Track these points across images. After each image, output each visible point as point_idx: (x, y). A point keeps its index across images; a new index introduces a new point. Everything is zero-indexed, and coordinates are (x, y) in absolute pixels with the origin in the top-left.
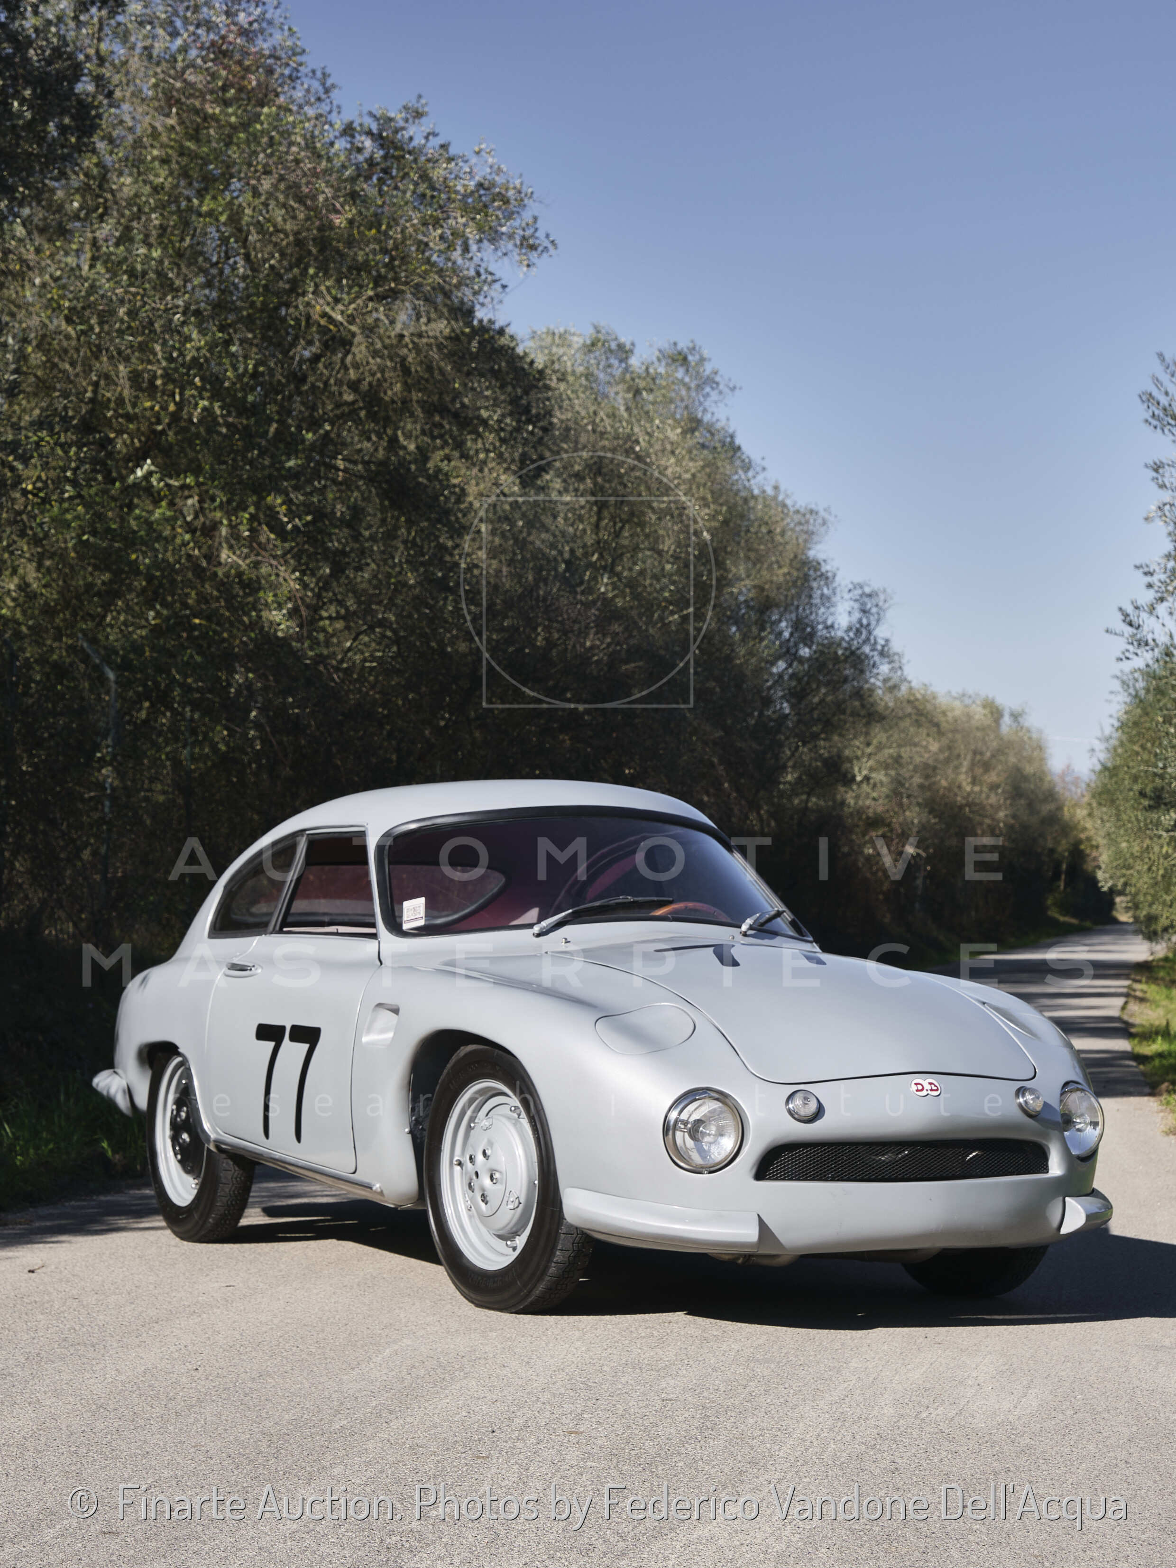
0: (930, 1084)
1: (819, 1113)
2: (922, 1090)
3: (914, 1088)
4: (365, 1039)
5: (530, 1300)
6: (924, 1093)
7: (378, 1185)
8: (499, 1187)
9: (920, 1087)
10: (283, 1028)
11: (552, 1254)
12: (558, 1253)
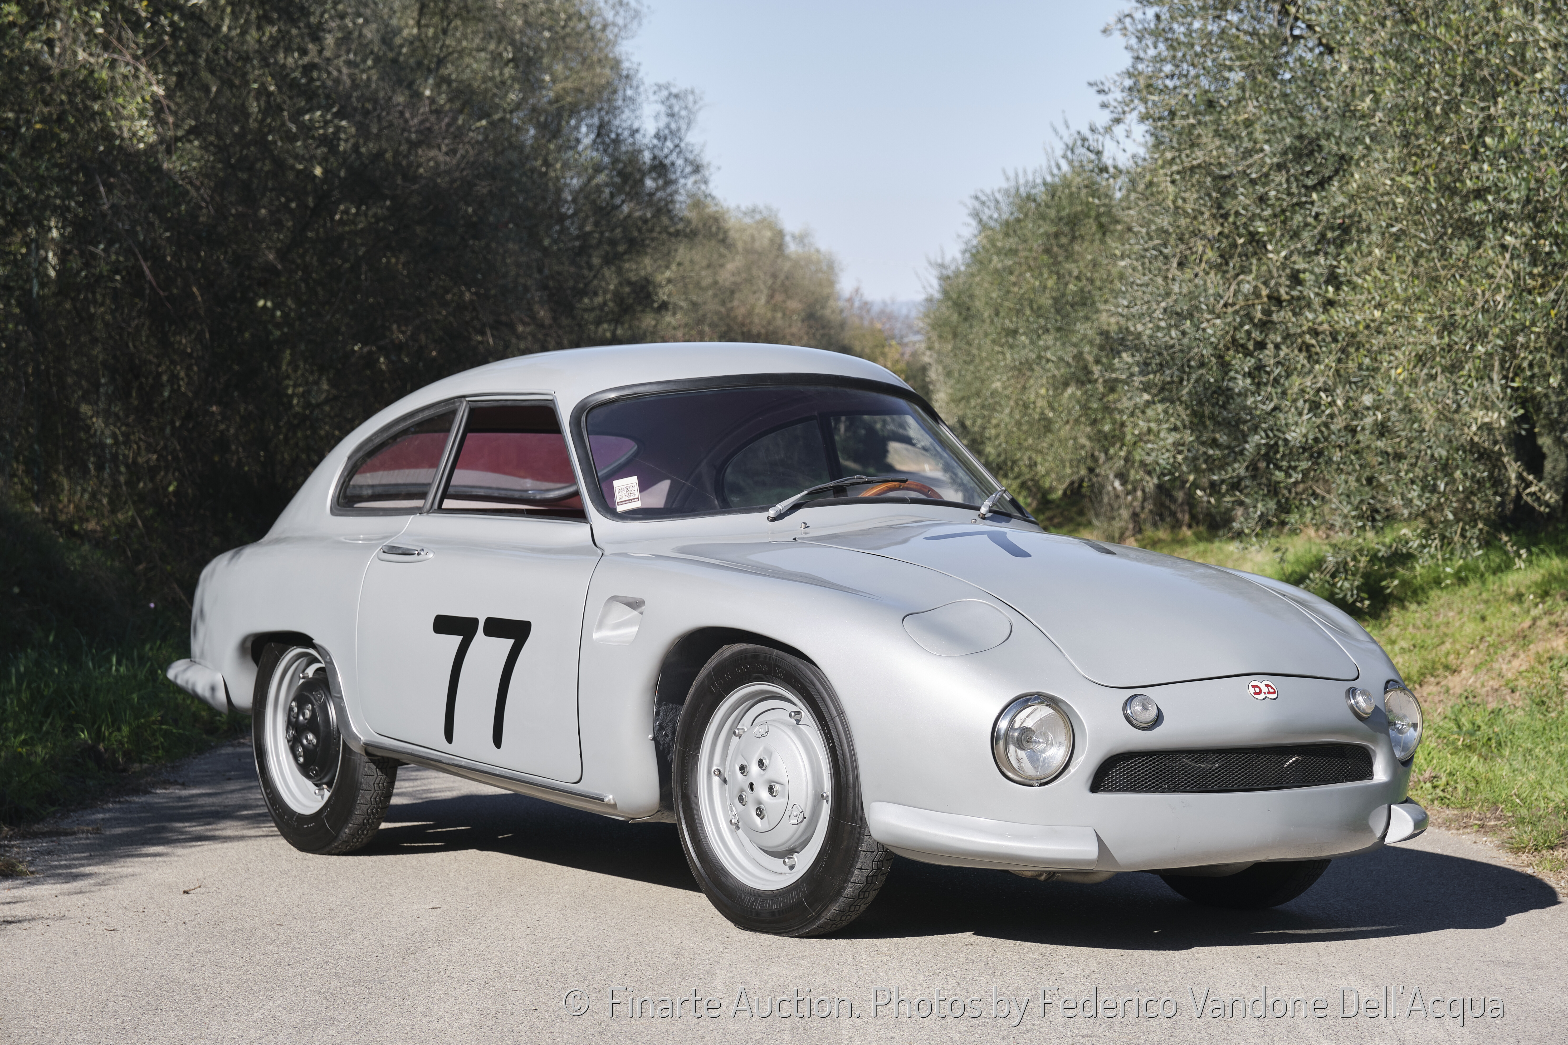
0: (1267, 686)
1: (1159, 719)
2: (1260, 693)
3: (1252, 690)
4: (596, 636)
5: (818, 923)
6: (1262, 696)
7: (611, 797)
8: (780, 801)
9: (1257, 690)
10: (475, 621)
11: (850, 873)
12: (856, 872)
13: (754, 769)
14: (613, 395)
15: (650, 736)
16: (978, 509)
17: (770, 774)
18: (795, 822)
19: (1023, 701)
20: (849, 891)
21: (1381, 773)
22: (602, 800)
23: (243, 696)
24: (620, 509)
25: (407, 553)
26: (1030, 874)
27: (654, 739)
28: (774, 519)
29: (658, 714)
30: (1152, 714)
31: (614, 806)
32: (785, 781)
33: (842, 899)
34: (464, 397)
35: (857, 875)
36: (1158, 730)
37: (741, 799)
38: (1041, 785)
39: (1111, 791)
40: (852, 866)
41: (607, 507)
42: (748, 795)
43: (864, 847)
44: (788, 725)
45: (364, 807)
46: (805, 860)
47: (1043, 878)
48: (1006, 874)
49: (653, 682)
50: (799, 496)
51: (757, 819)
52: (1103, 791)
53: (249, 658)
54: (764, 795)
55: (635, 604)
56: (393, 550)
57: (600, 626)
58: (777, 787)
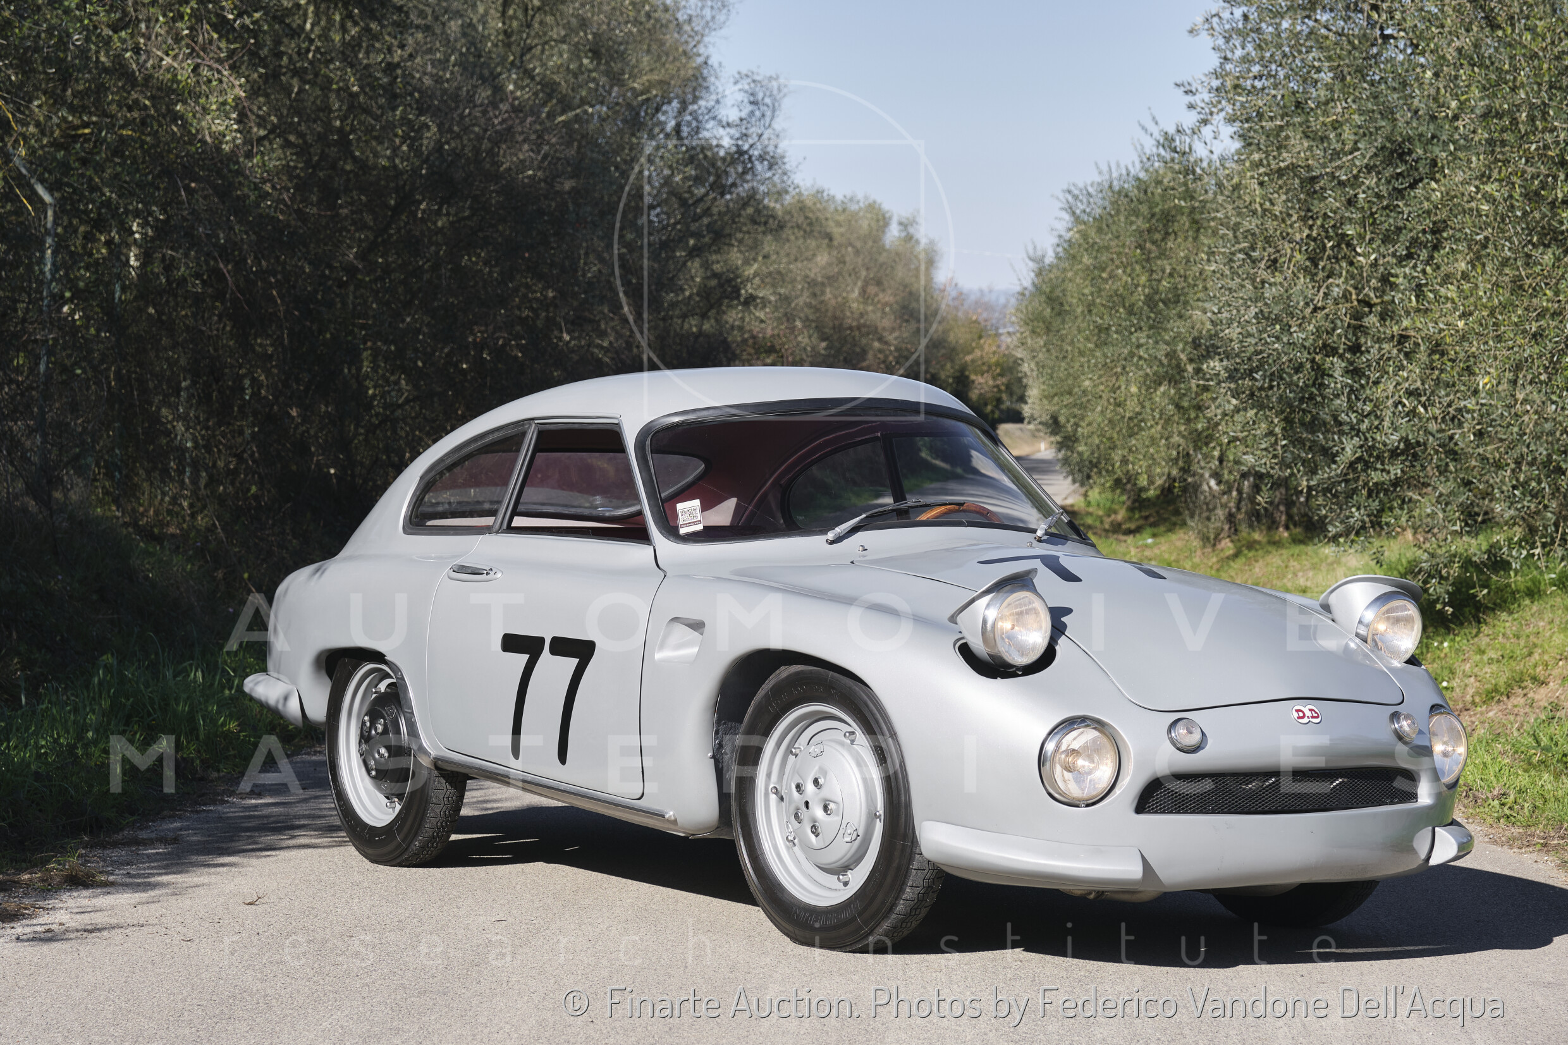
0: (1311, 710)
1: (1203, 742)
2: (1303, 717)
3: (1296, 715)
4: (658, 656)
5: (871, 939)
6: (1305, 720)
7: (672, 813)
8: (834, 819)
9: (1301, 714)
10: (541, 640)
13: (810, 787)
14: (677, 419)
15: (710, 754)
16: (1034, 531)
17: (825, 793)
18: (849, 839)
19: (1070, 724)
20: (901, 907)
21: (1425, 795)
22: (663, 816)
23: (318, 711)
24: (682, 531)
25: (476, 572)
26: (1079, 892)
27: (713, 757)
28: (832, 542)
29: (717, 733)
30: (1195, 738)
31: (675, 822)
32: (839, 800)
33: (894, 916)
34: (533, 419)
35: (909, 893)
36: (1201, 753)
37: (797, 816)
38: (1087, 806)
39: (1156, 812)
40: (904, 883)
41: (671, 530)
42: (804, 813)
43: (915, 865)
44: (842, 744)
45: (434, 821)
46: (858, 877)
47: (1092, 897)
48: (1057, 891)
49: (712, 702)
50: (857, 519)
51: (813, 837)
52: (1149, 812)
53: (324, 672)
54: (819, 813)
55: (697, 626)
56: (462, 569)
57: (662, 647)
58: (832, 806)
